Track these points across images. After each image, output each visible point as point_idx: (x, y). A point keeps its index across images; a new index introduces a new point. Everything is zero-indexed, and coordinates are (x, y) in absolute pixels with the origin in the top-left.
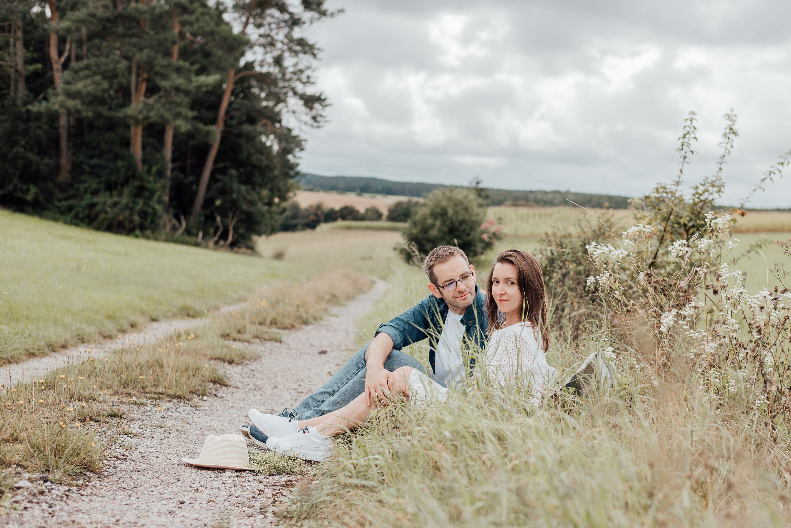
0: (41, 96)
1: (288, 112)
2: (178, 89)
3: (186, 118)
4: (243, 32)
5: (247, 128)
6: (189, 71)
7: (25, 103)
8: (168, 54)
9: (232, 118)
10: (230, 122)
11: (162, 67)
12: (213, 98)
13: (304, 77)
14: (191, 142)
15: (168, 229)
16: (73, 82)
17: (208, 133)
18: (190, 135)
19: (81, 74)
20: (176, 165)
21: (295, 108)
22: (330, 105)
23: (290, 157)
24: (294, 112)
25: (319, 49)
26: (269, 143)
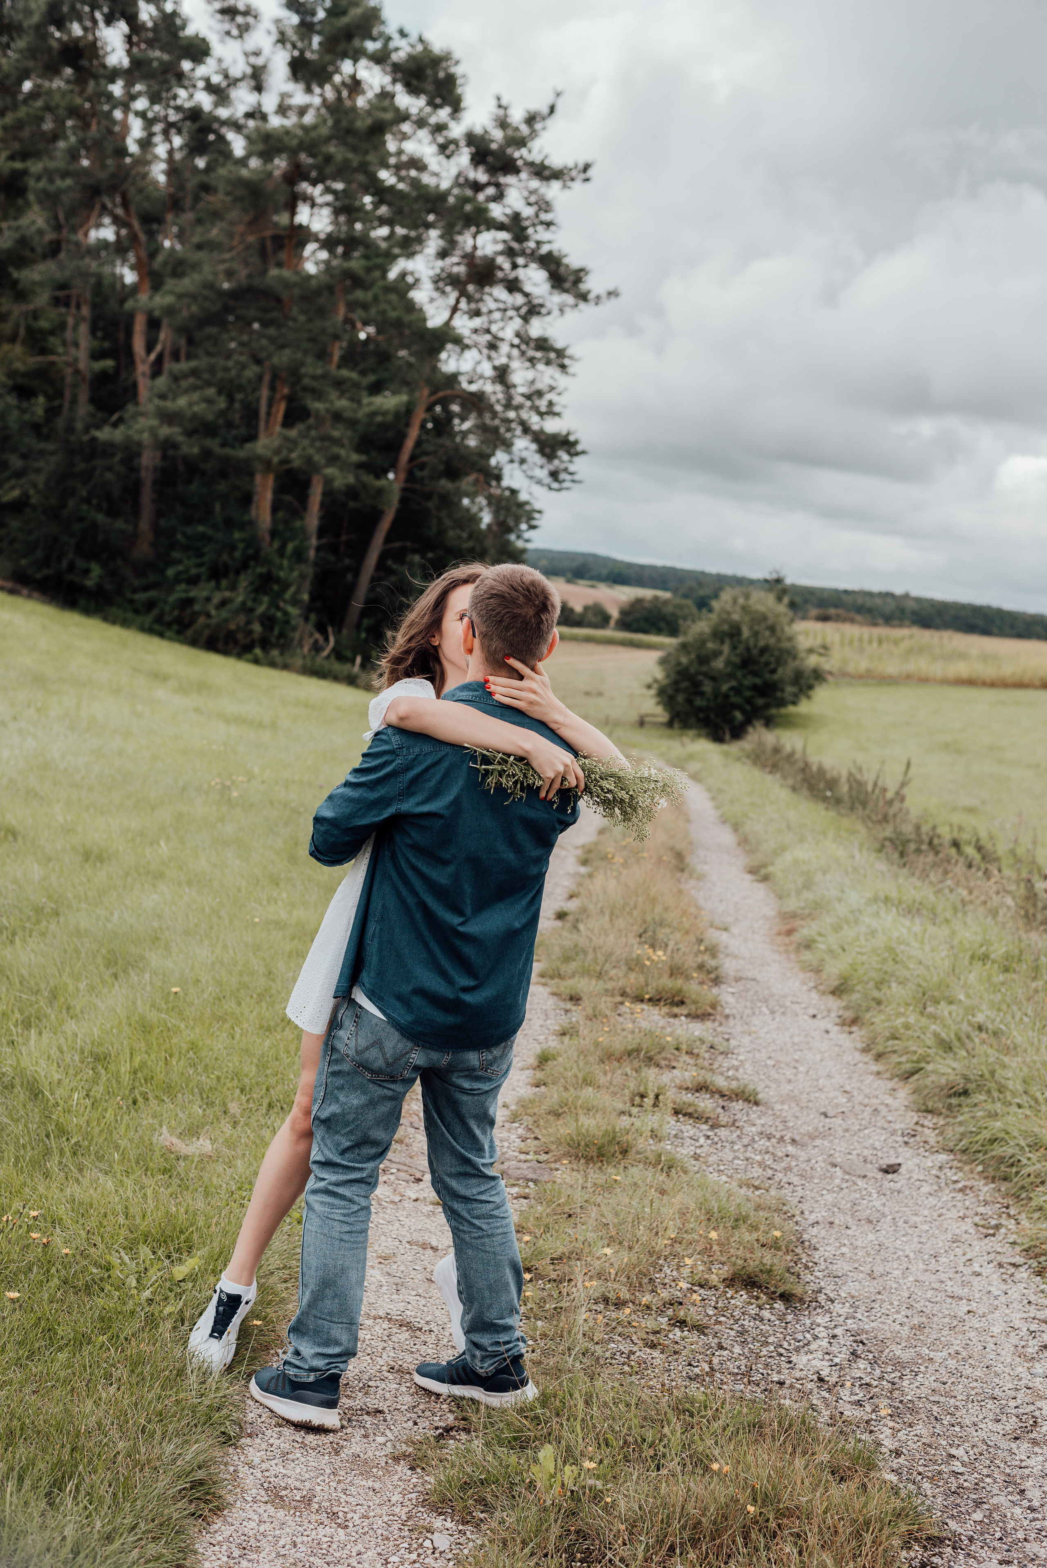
0: (116, 416)
1: (512, 461)
2: (337, 417)
3: (344, 465)
4: (448, 324)
5: (445, 485)
6: (358, 386)
7: (89, 427)
8: (323, 356)
9: (420, 467)
10: (419, 474)
11: (314, 378)
12: (390, 434)
13: (542, 404)
14: (354, 505)
15: (306, 648)
16: (171, 396)
17: (380, 491)
18: (351, 493)
19: (184, 384)
20: (324, 540)
22: (582, 453)
23: (512, 537)
26: (474, 509)
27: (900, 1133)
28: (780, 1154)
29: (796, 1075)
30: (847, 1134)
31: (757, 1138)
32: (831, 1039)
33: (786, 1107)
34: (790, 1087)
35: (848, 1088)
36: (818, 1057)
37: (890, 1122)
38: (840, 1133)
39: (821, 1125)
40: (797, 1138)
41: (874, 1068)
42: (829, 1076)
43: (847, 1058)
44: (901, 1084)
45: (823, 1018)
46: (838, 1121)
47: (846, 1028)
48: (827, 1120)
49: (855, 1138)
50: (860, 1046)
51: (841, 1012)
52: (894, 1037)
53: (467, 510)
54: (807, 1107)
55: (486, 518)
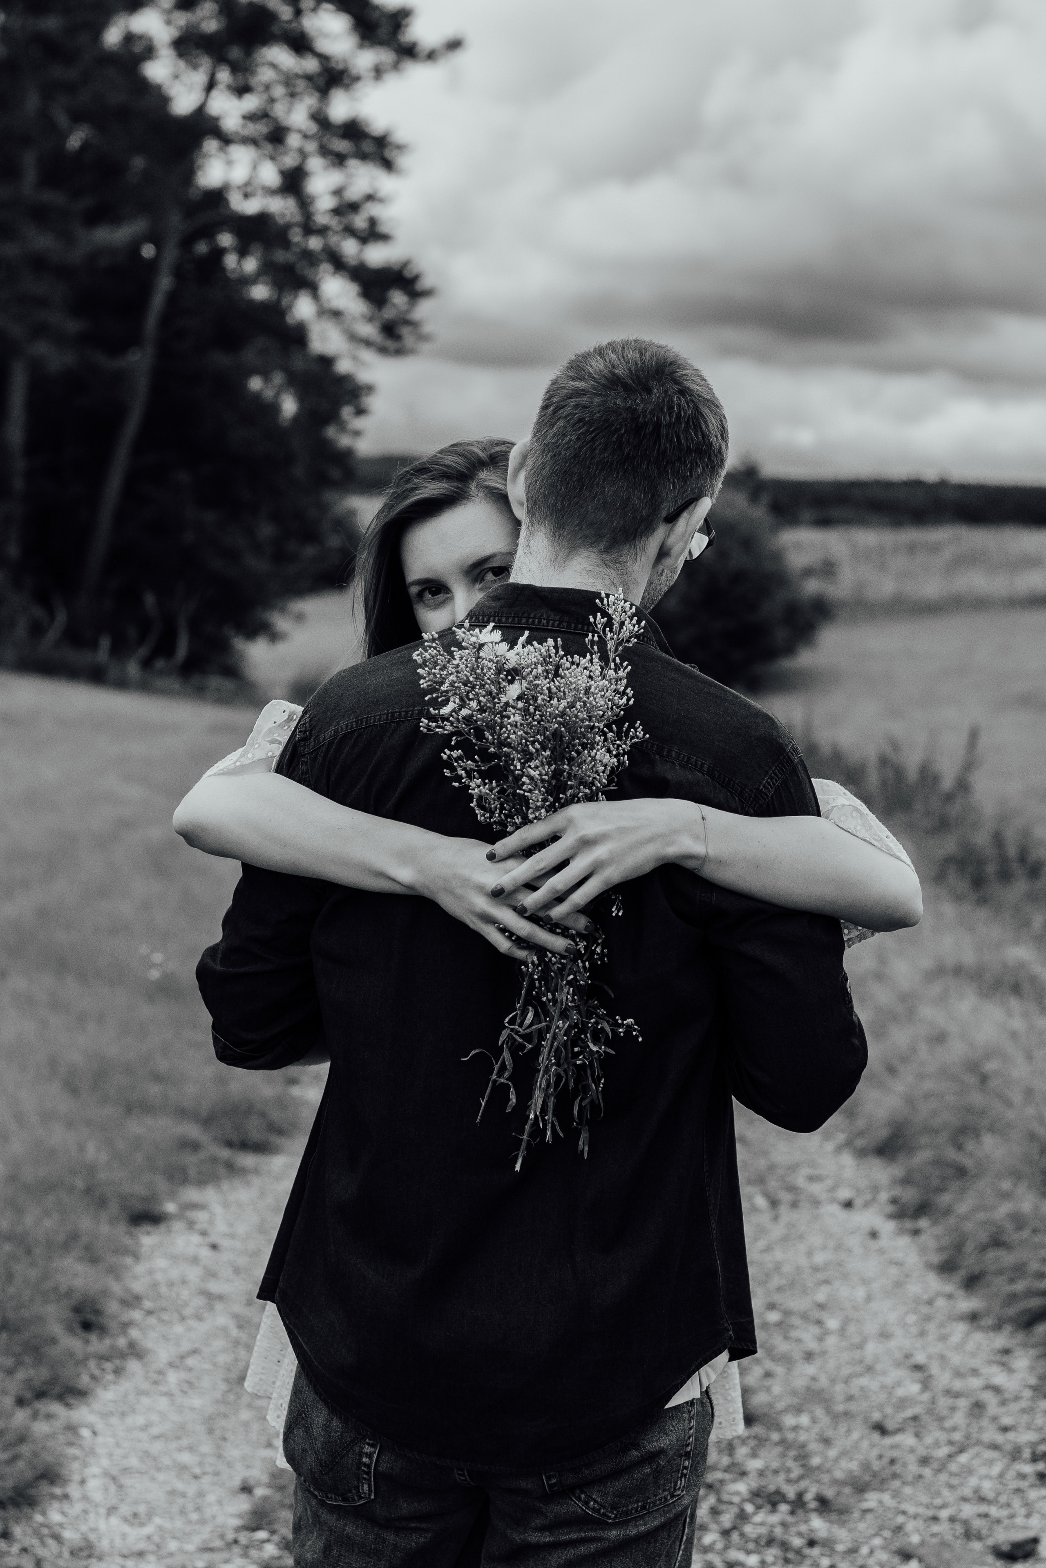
1: (321, 314)
2: (38, 263)
4: (201, 108)
5: (216, 358)
6: (66, 213)
13: (360, 222)
14: (79, 400)
15: (21, 631)
18: (74, 381)
20: (37, 461)
21: (339, 304)
22: (429, 292)
23: (331, 432)
24: (337, 314)
25: (398, 148)
26: (269, 393)
27: (1027, 1454)
28: (797, 1542)
29: (821, 1339)
30: (927, 1472)
31: (749, 1508)
32: (881, 1251)
33: (804, 1420)
34: (810, 1369)
35: (920, 1358)
36: (860, 1293)
37: (1005, 1429)
38: (913, 1468)
39: (875, 1453)
40: (829, 1493)
41: (967, 1304)
42: (885, 1335)
43: (914, 1288)
44: (1020, 1337)
45: (866, 1205)
46: (907, 1439)
47: (909, 1224)
48: (888, 1441)
49: (943, 1477)
50: (936, 1258)
51: (897, 1191)
52: (997, 1242)
53: (257, 397)
54: (846, 1414)
55: (289, 406)
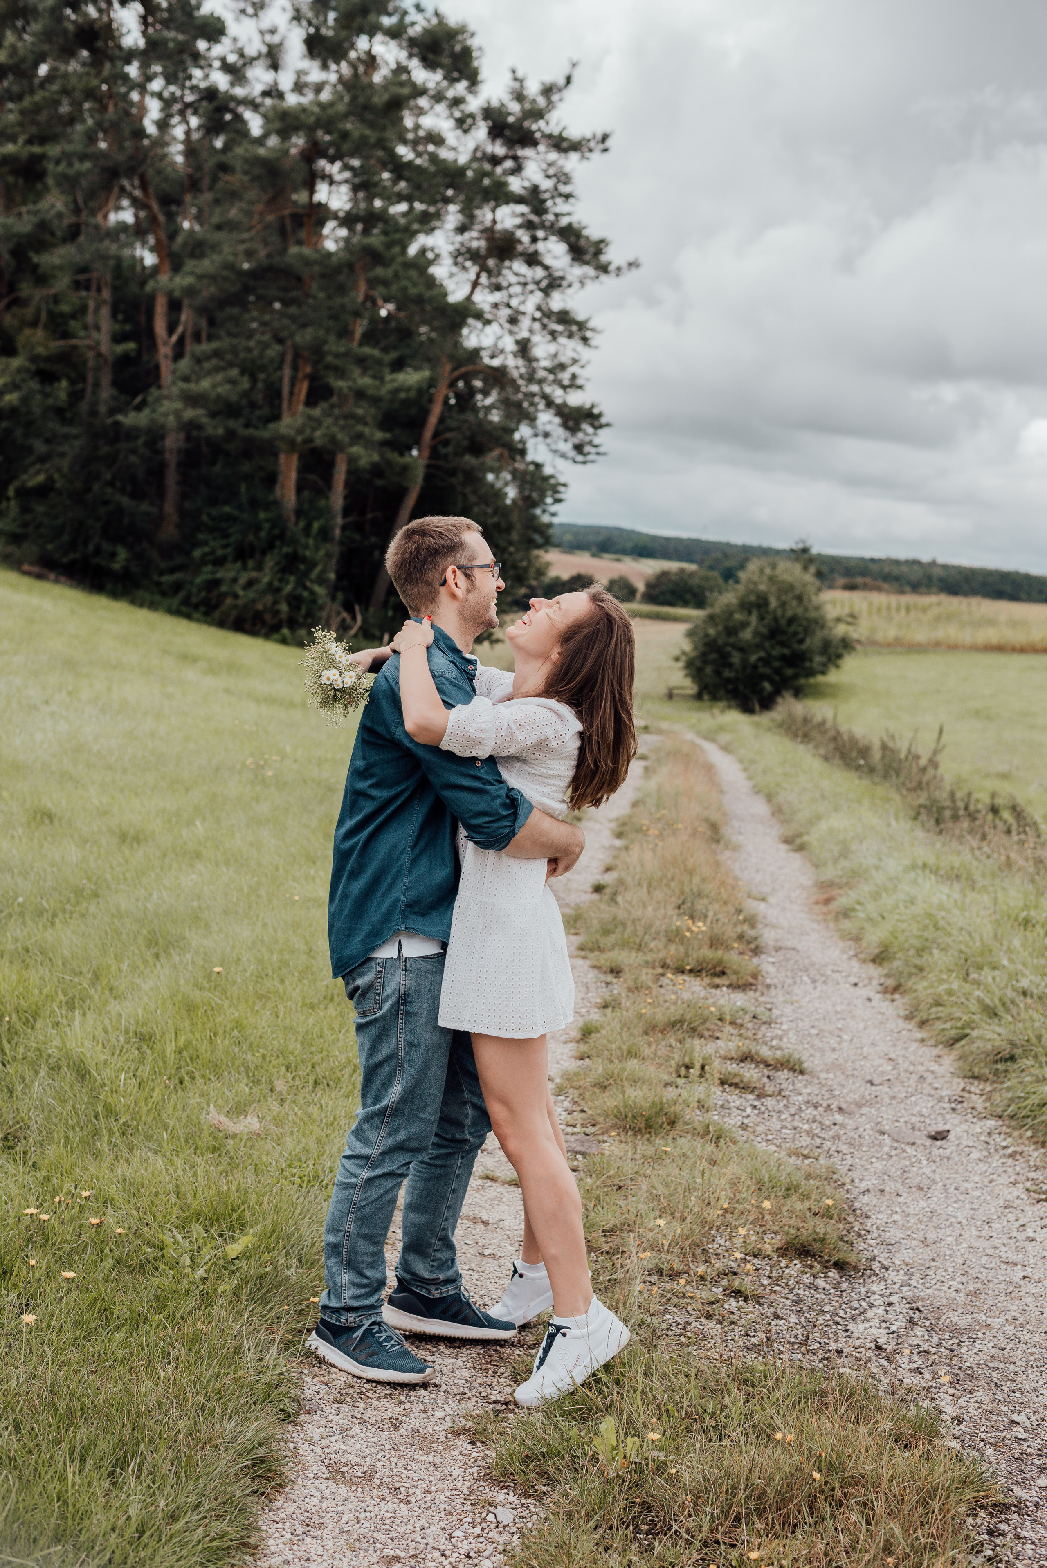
0: (138, 399)
1: (536, 435)
2: (360, 394)
3: (368, 443)
4: (469, 298)
5: (469, 460)
6: (379, 362)
7: (112, 412)
8: (345, 333)
9: (446, 443)
10: (443, 450)
11: (337, 355)
12: (413, 411)
13: (565, 377)
14: (379, 482)
16: (194, 377)
17: (405, 469)
18: (377, 470)
19: (207, 365)
20: (350, 519)
21: (548, 428)
22: (608, 425)
23: (538, 511)
24: (546, 435)
25: (593, 330)
26: (499, 485)
27: (947, 1099)
28: (827, 1123)
29: (840, 1043)
30: (894, 1102)
31: (803, 1107)
32: (873, 1007)
33: (831, 1076)
34: (834, 1056)
35: (893, 1056)
36: (861, 1025)
37: (936, 1089)
38: (887, 1100)
39: (867, 1093)
40: (844, 1106)
41: (919, 1035)
42: (873, 1044)
43: (891, 1025)
44: (946, 1050)
45: (865, 986)
46: (885, 1089)
47: (888, 996)
48: (873, 1088)
49: (902, 1105)
50: (903, 1013)
51: (882, 980)
52: (938, 1004)
53: (492, 486)
54: (853, 1075)
55: (511, 493)
